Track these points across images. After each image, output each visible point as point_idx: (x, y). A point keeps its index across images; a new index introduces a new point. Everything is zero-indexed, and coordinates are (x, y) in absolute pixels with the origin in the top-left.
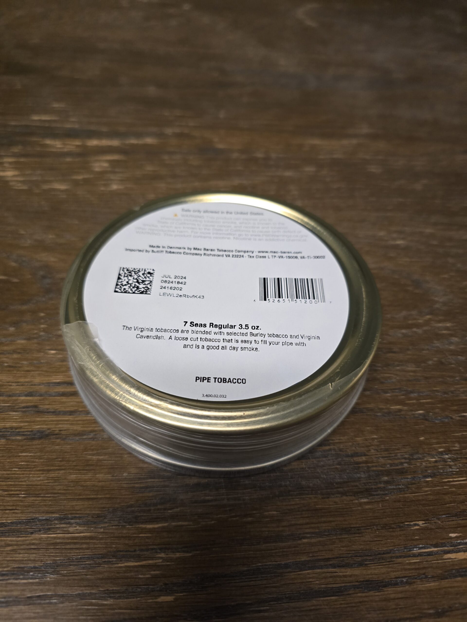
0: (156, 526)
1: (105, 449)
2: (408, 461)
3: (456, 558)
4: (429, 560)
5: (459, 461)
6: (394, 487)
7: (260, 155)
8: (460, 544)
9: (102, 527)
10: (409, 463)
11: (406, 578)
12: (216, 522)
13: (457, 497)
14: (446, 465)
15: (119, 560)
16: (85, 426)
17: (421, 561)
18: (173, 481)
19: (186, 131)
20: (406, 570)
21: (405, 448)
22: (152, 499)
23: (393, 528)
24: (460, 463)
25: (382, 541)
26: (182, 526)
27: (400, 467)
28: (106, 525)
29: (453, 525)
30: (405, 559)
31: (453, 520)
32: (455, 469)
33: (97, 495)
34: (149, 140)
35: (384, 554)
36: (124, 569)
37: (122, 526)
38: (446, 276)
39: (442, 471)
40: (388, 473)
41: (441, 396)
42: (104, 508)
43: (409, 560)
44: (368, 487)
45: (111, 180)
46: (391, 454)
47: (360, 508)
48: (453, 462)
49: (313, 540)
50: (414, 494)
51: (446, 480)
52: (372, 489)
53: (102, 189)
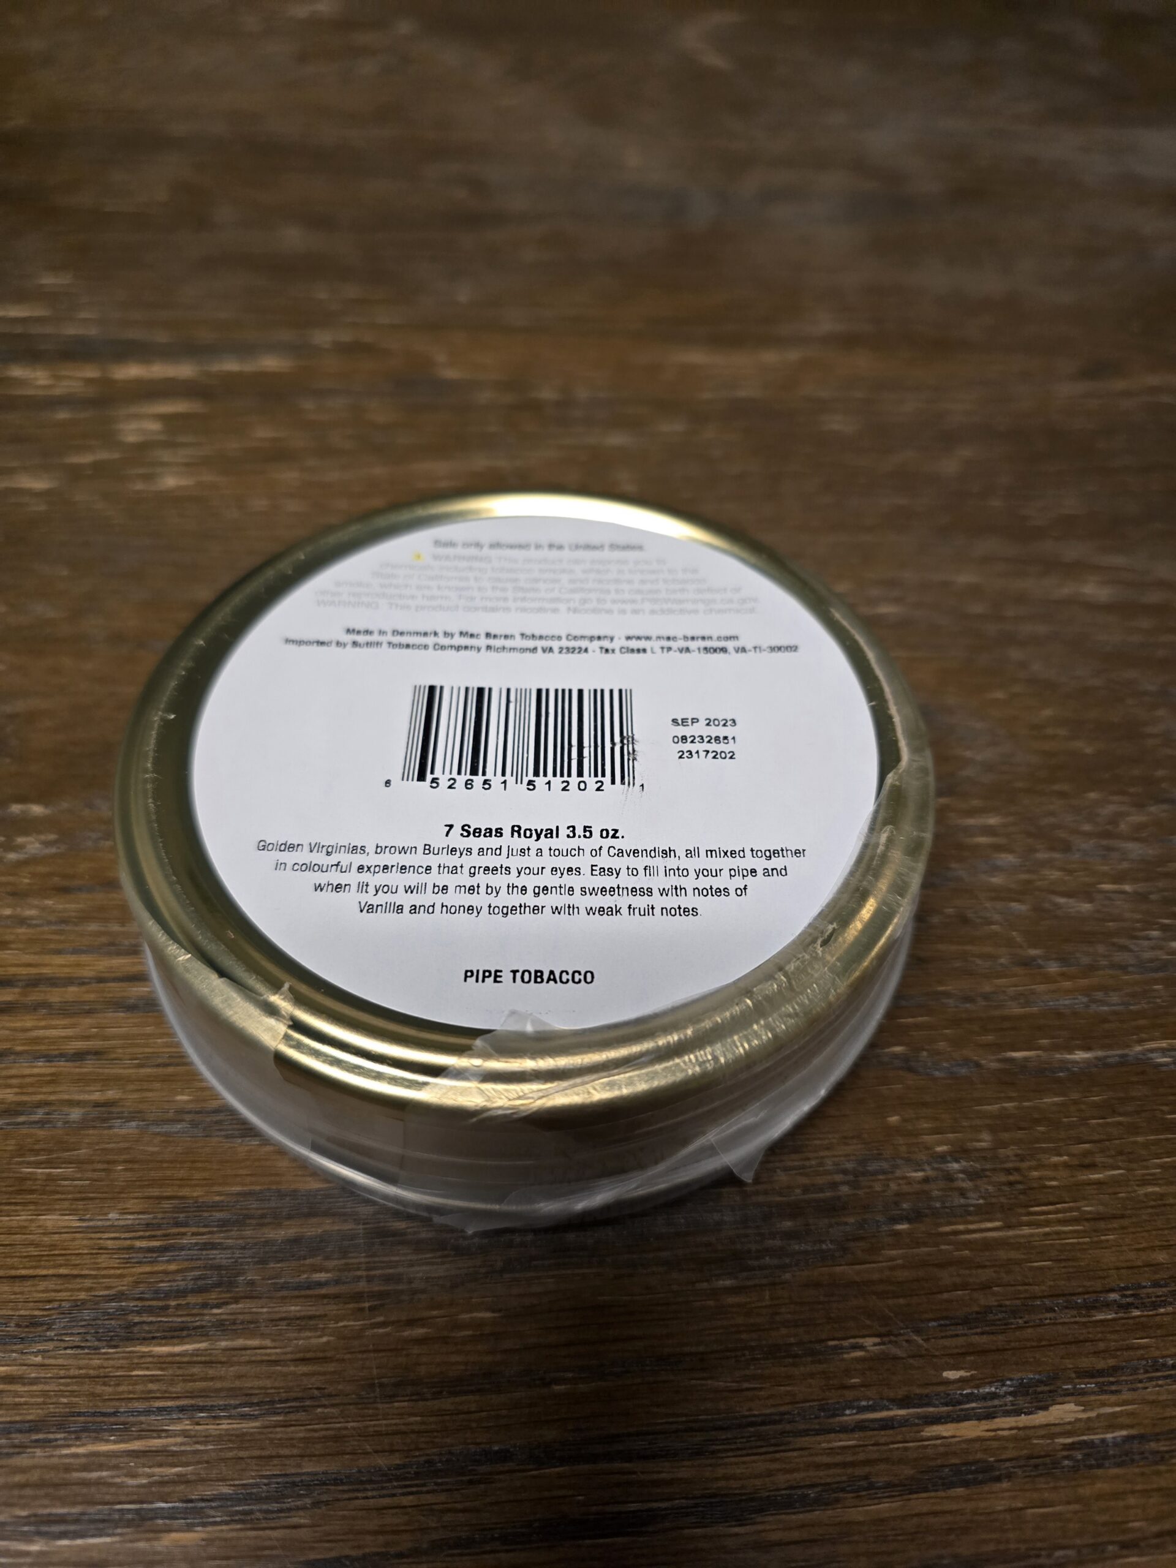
0: (177, 1349)
1: (68, 1151)
2: (851, 1178)
3: (954, 1437)
4: (882, 1440)
5: (986, 1176)
6: (809, 1248)
7: (547, 394)
8: (970, 1398)
9: (39, 1351)
10: (855, 1185)
11: (819, 1489)
12: (332, 1338)
13: (974, 1272)
14: (952, 1189)
15: (73, 1437)
16: (25, 1090)
17: (861, 1443)
18: (233, 1233)
19: (368, 338)
20: (818, 1466)
21: (847, 1144)
22: (175, 1281)
23: (796, 1356)
24: (989, 1183)
25: (761, 1389)
26: (245, 1349)
27: (828, 1194)
28: (50, 1346)
29: (956, 1347)
30: (818, 1438)
31: (957, 1335)
32: (975, 1200)
33: (35, 1267)
34: (271, 363)
35: (763, 1423)
36: (83, 1460)
37: (89, 1348)
38: (1000, 695)
39: (938, 1205)
40: (795, 1210)
41: (956, 1007)
42: (50, 1301)
43: (829, 1442)
44: (739, 1246)
45: (163, 464)
46: (808, 1159)
47: (711, 1303)
48: (971, 1180)
49: (582, 1387)
50: (857, 1267)
51: (947, 1229)
52: (749, 1251)
53: (139, 486)
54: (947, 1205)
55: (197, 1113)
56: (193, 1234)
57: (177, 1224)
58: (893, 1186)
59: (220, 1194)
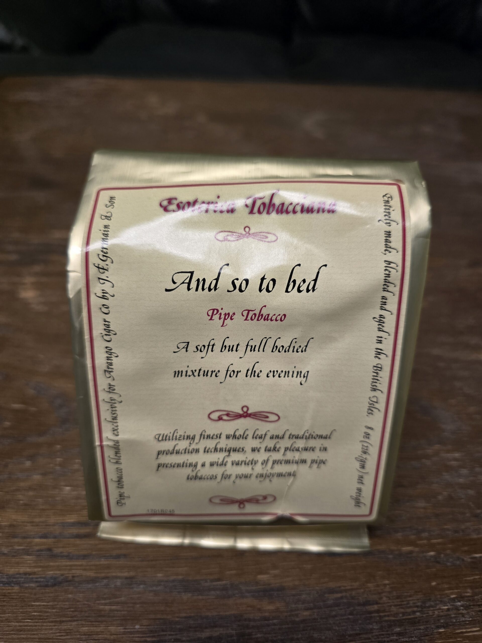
54: (458, 621)
55: (166, 581)
56: (169, 635)
57: (163, 631)
58: (436, 612)
59: (178, 617)
